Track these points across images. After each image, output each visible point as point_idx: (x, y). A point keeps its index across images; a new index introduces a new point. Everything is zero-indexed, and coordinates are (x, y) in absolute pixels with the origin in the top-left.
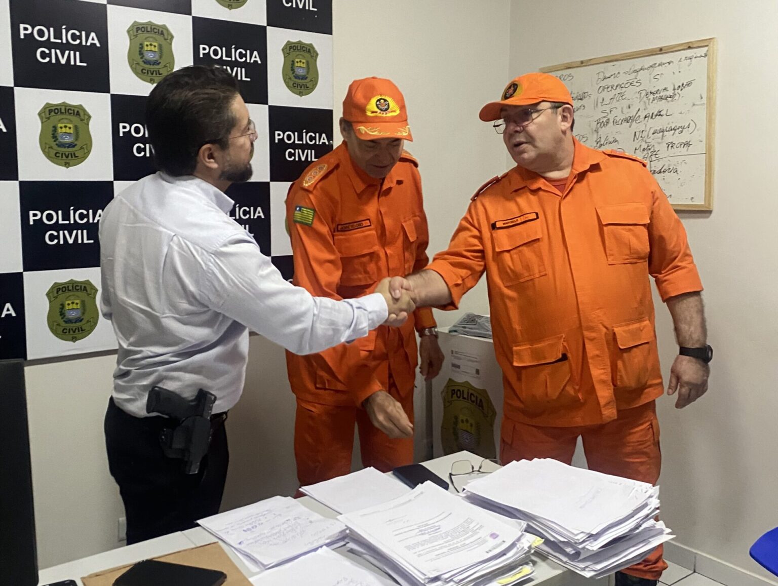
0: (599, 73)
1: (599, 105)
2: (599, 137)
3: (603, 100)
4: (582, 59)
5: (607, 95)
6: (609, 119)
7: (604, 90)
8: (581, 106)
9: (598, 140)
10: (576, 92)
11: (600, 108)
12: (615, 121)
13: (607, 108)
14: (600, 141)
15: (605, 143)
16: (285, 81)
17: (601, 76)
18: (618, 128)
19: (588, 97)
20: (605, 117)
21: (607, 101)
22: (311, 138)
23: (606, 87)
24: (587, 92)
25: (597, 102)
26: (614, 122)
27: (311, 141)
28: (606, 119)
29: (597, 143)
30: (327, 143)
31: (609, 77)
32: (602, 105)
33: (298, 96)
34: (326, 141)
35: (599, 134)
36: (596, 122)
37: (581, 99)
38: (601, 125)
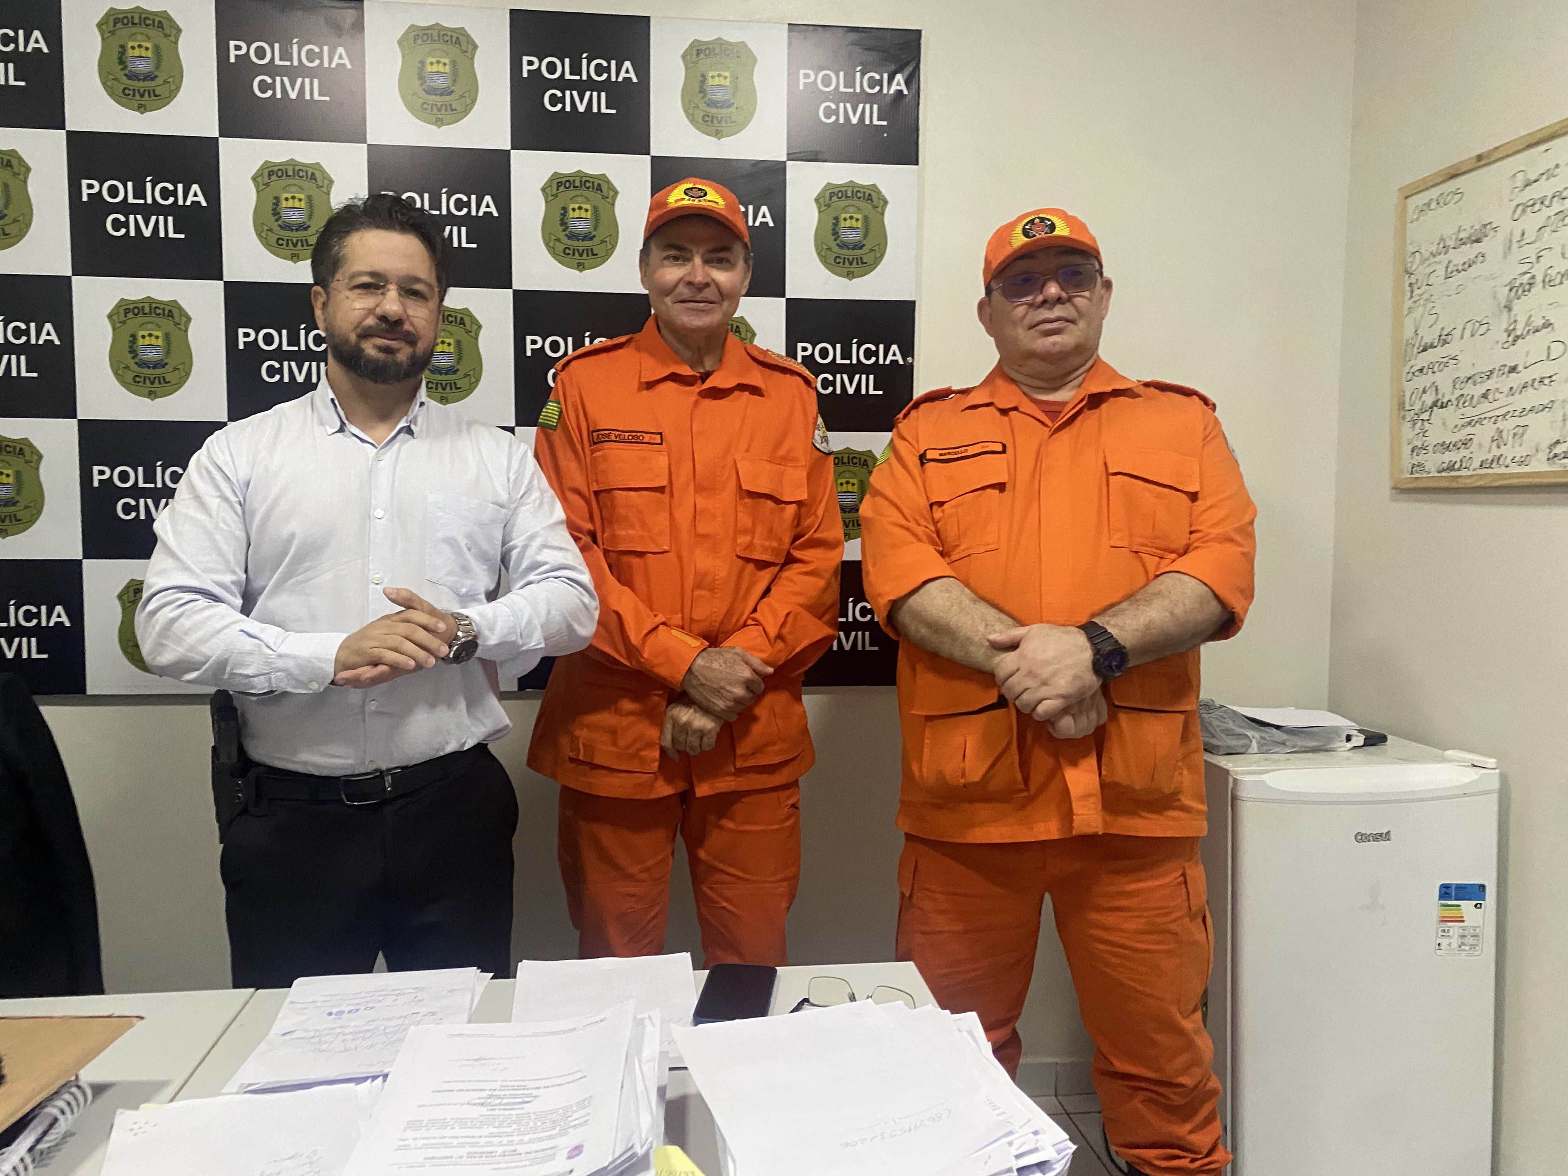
0: (1514, 176)
1: (1515, 246)
2: (1512, 320)
3: (1523, 234)
4: (1478, 152)
5: (1531, 222)
6: (1533, 277)
7: (1524, 211)
8: (1476, 257)
9: (1511, 328)
10: (1468, 227)
11: (1517, 253)
12: (1547, 280)
13: (1530, 252)
14: (1514, 329)
15: (1525, 333)
16: (819, 254)
17: (1520, 180)
18: (1553, 293)
19: (1492, 233)
20: (1525, 273)
21: (1530, 236)
22: (868, 354)
23: (1531, 202)
24: (1491, 223)
25: (1511, 241)
26: (1544, 281)
27: (868, 358)
28: (1528, 276)
29: (1509, 336)
30: (901, 362)
31: (1536, 181)
32: (1520, 247)
33: (846, 280)
34: (899, 357)
35: (1513, 313)
36: (1508, 288)
37: (1478, 241)
38: (1517, 291)
